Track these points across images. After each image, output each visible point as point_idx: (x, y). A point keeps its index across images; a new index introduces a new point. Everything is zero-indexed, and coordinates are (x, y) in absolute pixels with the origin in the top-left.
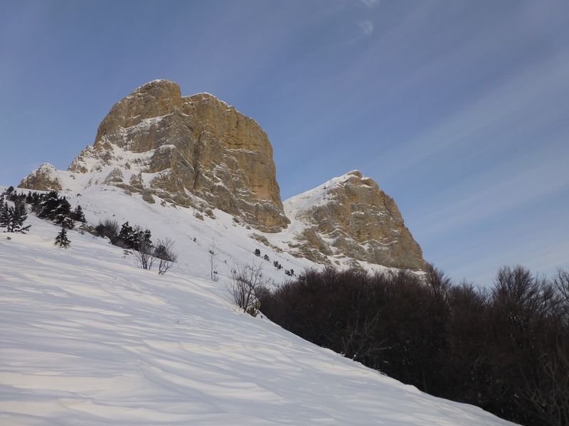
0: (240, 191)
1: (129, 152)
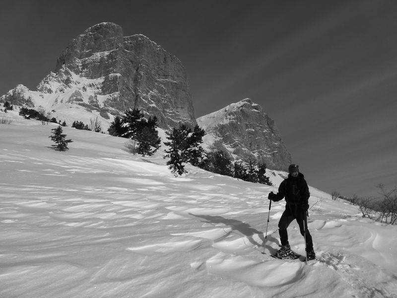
0: (168, 111)
1: (84, 78)
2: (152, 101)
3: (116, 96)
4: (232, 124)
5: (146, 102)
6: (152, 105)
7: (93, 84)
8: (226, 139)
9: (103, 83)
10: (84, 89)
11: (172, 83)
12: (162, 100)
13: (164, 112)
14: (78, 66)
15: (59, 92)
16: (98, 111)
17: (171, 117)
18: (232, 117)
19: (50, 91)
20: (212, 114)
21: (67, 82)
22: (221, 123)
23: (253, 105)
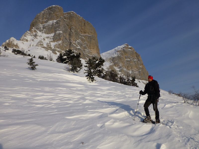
0: (86, 50)
1: (44, 34)
2: (78, 45)
3: (60, 43)
4: (118, 57)
5: (75, 46)
6: (78, 47)
7: (48, 37)
8: (115, 64)
9: (53, 36)
10: (44, 39)
11: (88, 36)
12: (83, 45)
13: (84, 50)
14: (41, 28)
15: (31, 41)
16: (51, 50)
17: (88, 53)
18: (118, 53)
19: (27, 40)
20: (109, 52)
21: (36, 36)
22: (113, 56)
23: (129, 47)
